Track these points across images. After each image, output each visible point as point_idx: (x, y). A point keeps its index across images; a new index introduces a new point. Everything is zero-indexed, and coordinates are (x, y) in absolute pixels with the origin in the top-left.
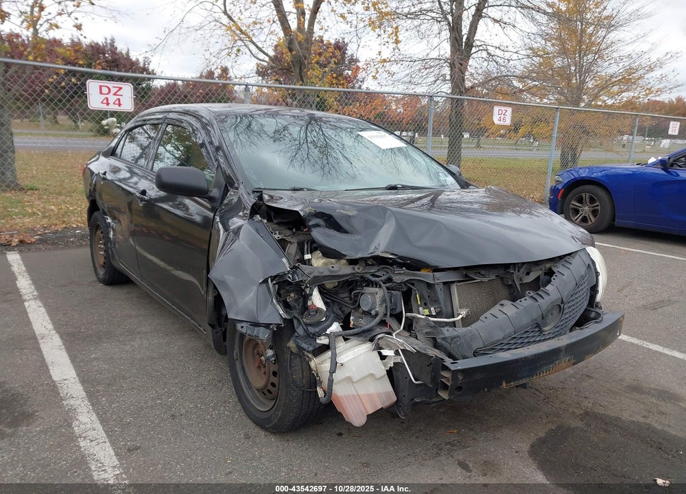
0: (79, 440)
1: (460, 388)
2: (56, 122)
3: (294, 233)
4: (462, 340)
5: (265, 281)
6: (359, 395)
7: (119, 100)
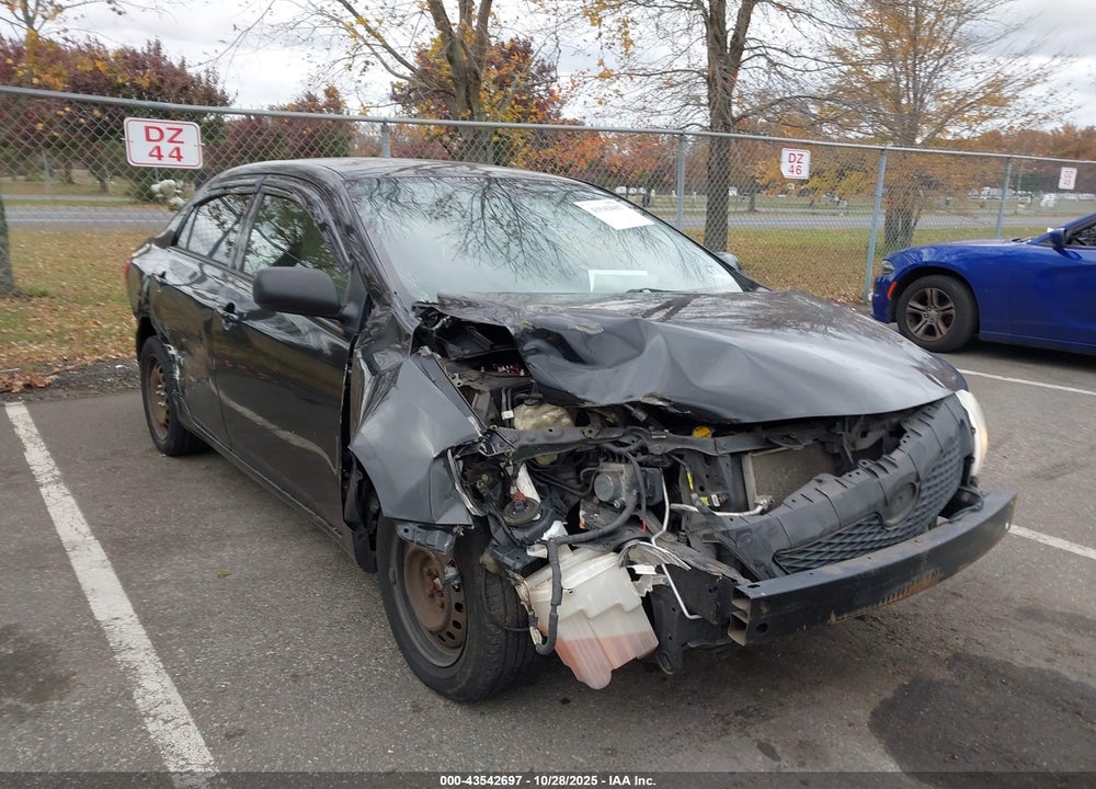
0: (146, 720)
1: (763, 627)
2: (70, 181)
3: (483, 375)
4: (755, 536)
5: (443, 455)
6: (597, 639)
7: (178, 149)
